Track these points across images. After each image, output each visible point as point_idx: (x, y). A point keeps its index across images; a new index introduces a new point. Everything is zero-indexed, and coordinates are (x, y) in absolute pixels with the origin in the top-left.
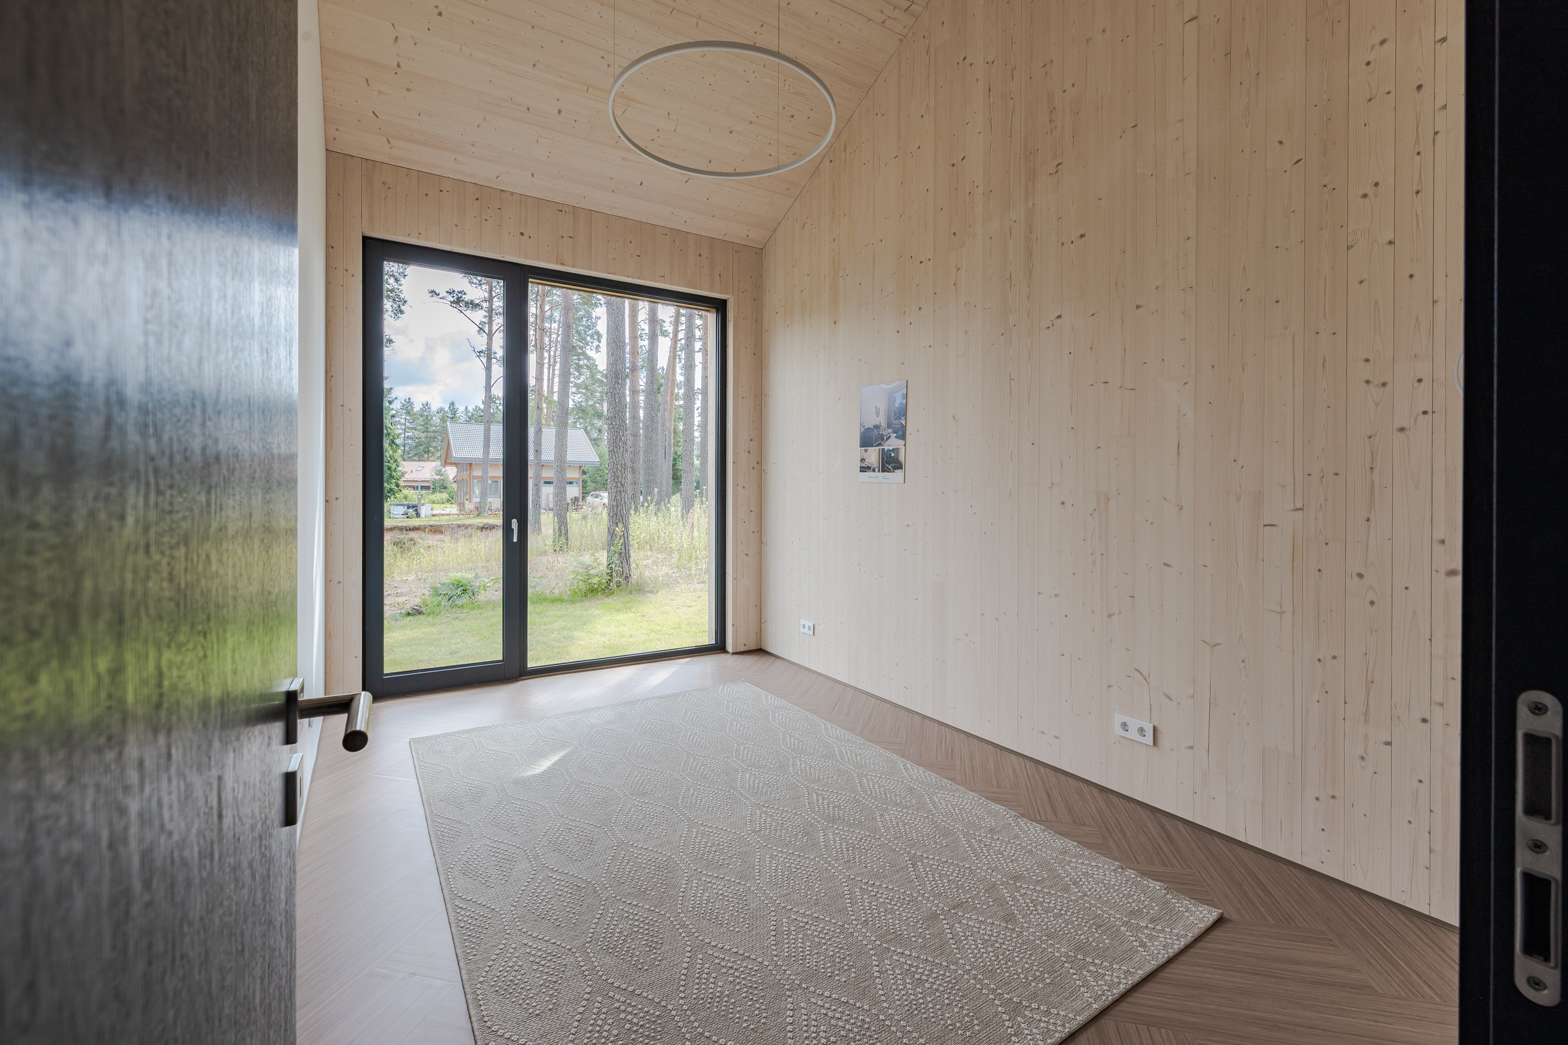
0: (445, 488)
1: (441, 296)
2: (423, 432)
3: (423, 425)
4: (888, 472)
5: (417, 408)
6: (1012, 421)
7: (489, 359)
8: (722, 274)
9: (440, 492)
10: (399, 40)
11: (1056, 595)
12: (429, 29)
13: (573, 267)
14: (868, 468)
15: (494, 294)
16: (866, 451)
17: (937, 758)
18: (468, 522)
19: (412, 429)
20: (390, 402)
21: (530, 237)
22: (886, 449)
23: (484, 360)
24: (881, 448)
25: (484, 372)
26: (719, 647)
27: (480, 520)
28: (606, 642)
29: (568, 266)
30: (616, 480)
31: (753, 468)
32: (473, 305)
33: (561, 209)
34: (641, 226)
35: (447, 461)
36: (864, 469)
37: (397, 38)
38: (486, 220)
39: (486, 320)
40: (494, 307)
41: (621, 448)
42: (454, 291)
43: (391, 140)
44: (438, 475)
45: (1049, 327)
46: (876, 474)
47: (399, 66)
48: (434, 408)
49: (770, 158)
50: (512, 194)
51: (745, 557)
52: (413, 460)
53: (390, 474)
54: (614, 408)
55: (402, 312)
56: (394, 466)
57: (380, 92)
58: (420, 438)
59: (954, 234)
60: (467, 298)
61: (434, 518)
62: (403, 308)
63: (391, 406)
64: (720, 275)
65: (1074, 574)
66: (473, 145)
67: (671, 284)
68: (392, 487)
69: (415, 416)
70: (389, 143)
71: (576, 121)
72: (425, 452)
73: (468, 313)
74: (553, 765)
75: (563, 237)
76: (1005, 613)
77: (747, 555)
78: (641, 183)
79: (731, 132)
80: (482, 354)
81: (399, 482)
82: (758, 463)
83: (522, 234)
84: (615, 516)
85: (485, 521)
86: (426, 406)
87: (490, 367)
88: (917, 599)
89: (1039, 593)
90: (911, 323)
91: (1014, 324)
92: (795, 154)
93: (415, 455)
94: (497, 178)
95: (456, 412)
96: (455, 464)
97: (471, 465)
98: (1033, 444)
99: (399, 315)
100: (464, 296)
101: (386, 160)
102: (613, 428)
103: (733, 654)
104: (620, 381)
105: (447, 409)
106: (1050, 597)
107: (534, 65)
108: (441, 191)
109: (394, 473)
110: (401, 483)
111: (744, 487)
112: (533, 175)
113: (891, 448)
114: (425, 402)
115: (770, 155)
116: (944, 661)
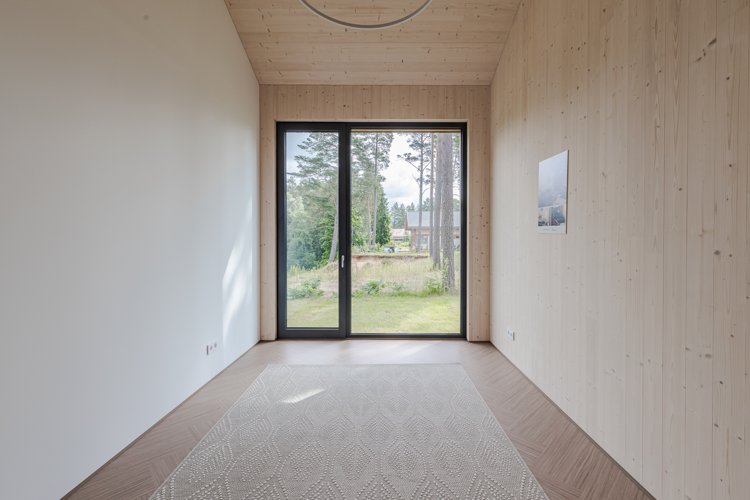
0: (408, 240)
1: (402, 157)
2: (402, 216)
3: (401, 213)
4: (556, 225)
5: (399, 206)
6: (657, 168)
7: (421, 182)
8: (461, 107)
9: (406, 242)
10: (264, 17)
11: (708, 356)
12: (273, 5)
13: (371, 118)
14: (543, 223)
15: (423, 153)
16: (542, 210)
17: (565, 480)
18: (412, 255)
19: (397, 215)
20: (387, 204)
21: (349, 107)
22: (554, 208)
23: (419, 183)
24: (551, 207)
25: (419, 188)
26: (462, 336)
27: (417, 254)
28: (422, 321)
29: (368, 118)
30: (447, 235)
31: (484, 226)
32: (415, 159)
33: (364, 88)
34: (410, 88)
35: (407, 229)
36: (541, 224)
37: (263, 16)
38: (327, 102)
39: (420, 165)
40: (423, 158)
41: (450, 218)
42: (406, 154)
43: (281, 72)
44: (405, 234)
45: (700, 59)
46: (549, 227)
47: (269, 31)
48: (406, 206)
49: (479, 18)
50: (340, 86)
51: (478, 282)
52: (398, 228)
53: (387, 234)
54: (446, 198)
55: (388, 166)
56: (388, 231)
57: (268, 48)
58: (400, 219)
59: (604, 10)
60: (411, 156)
61: (400, 253)
62: (388, 164)
63: (387, 206)
64: (460, 107)
65: (732, 336)
66: (314, 64)
67: (428, 118)
68: (387, 240)
69: (399, 210)
70: (280, 74)
71: (356, 33)
72: (402, 225)
73: (413, 163)
74: (305, 399)
75: (365, 103)
76: (649, 361)
77: (479, 281)
78: (402, 61)
79: (447, 9)
80: (418, 180)
81: (390, 237)
82: (487, 223)
83: (345, 106)
84: (446, 253)
85: (419, 254)
86: (402, 205)
87: (422, 186)
88: (575, 329)
89: (687, 349)
90: (571, 103)
91: (660, 69)
92: (496, 10)
93: (399, 226)
94: (330, 79)
95: (414, 207)
96: (410, 230)
97: (415, 229)
98: (680, 189)
99: (387, 167)
100: (411, 155)
101: (281, 83)
102: (445, 208)
103: (470, 342)
104: (449, 184)
105: (410, 205)
106: (700, 356)
107: (325, 6)
108: (307, 92)
109: (388, 234)
110: (391, 239)
111: (477, 238)
112: (346, 72)
113: (557, 206)
114: (402, 204)
115: (479, 16)
116: (595, 388)
